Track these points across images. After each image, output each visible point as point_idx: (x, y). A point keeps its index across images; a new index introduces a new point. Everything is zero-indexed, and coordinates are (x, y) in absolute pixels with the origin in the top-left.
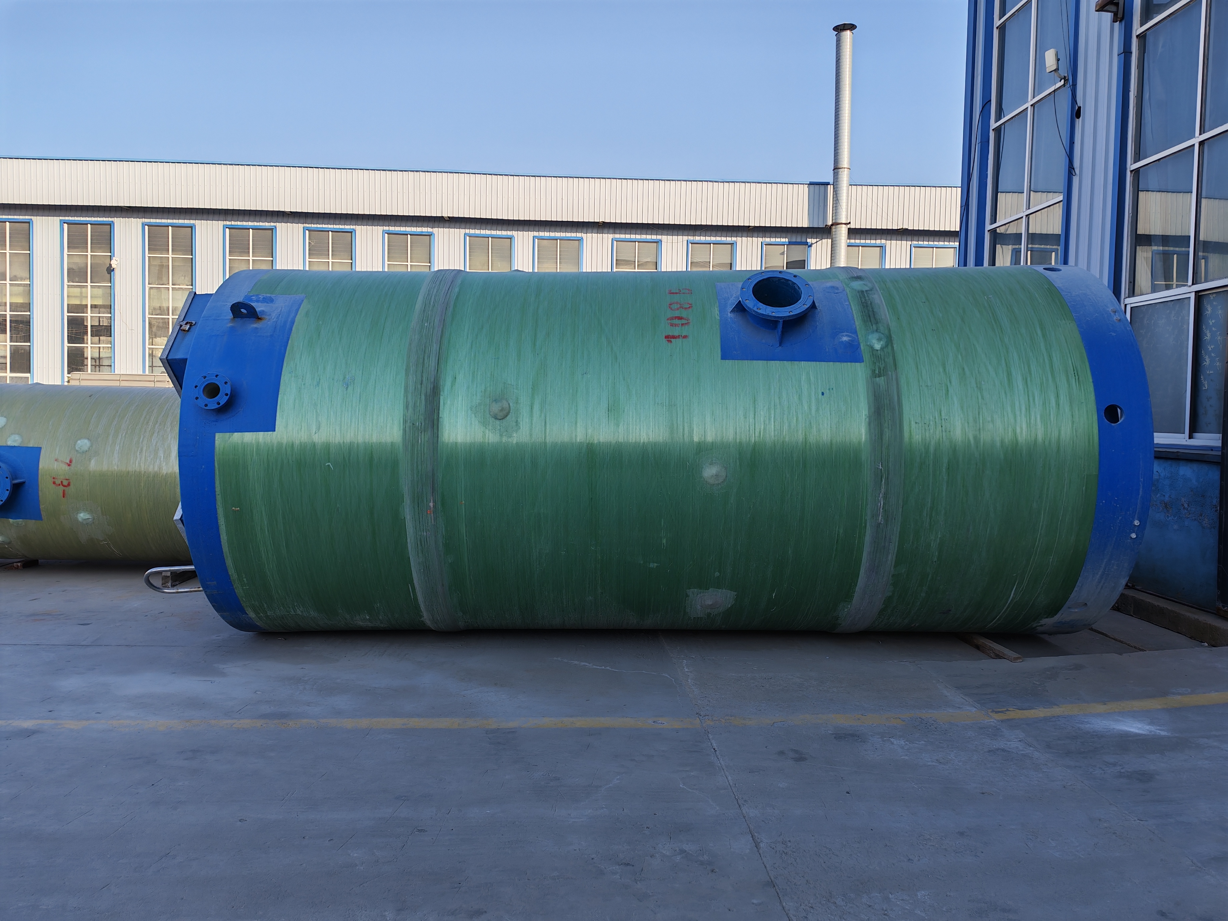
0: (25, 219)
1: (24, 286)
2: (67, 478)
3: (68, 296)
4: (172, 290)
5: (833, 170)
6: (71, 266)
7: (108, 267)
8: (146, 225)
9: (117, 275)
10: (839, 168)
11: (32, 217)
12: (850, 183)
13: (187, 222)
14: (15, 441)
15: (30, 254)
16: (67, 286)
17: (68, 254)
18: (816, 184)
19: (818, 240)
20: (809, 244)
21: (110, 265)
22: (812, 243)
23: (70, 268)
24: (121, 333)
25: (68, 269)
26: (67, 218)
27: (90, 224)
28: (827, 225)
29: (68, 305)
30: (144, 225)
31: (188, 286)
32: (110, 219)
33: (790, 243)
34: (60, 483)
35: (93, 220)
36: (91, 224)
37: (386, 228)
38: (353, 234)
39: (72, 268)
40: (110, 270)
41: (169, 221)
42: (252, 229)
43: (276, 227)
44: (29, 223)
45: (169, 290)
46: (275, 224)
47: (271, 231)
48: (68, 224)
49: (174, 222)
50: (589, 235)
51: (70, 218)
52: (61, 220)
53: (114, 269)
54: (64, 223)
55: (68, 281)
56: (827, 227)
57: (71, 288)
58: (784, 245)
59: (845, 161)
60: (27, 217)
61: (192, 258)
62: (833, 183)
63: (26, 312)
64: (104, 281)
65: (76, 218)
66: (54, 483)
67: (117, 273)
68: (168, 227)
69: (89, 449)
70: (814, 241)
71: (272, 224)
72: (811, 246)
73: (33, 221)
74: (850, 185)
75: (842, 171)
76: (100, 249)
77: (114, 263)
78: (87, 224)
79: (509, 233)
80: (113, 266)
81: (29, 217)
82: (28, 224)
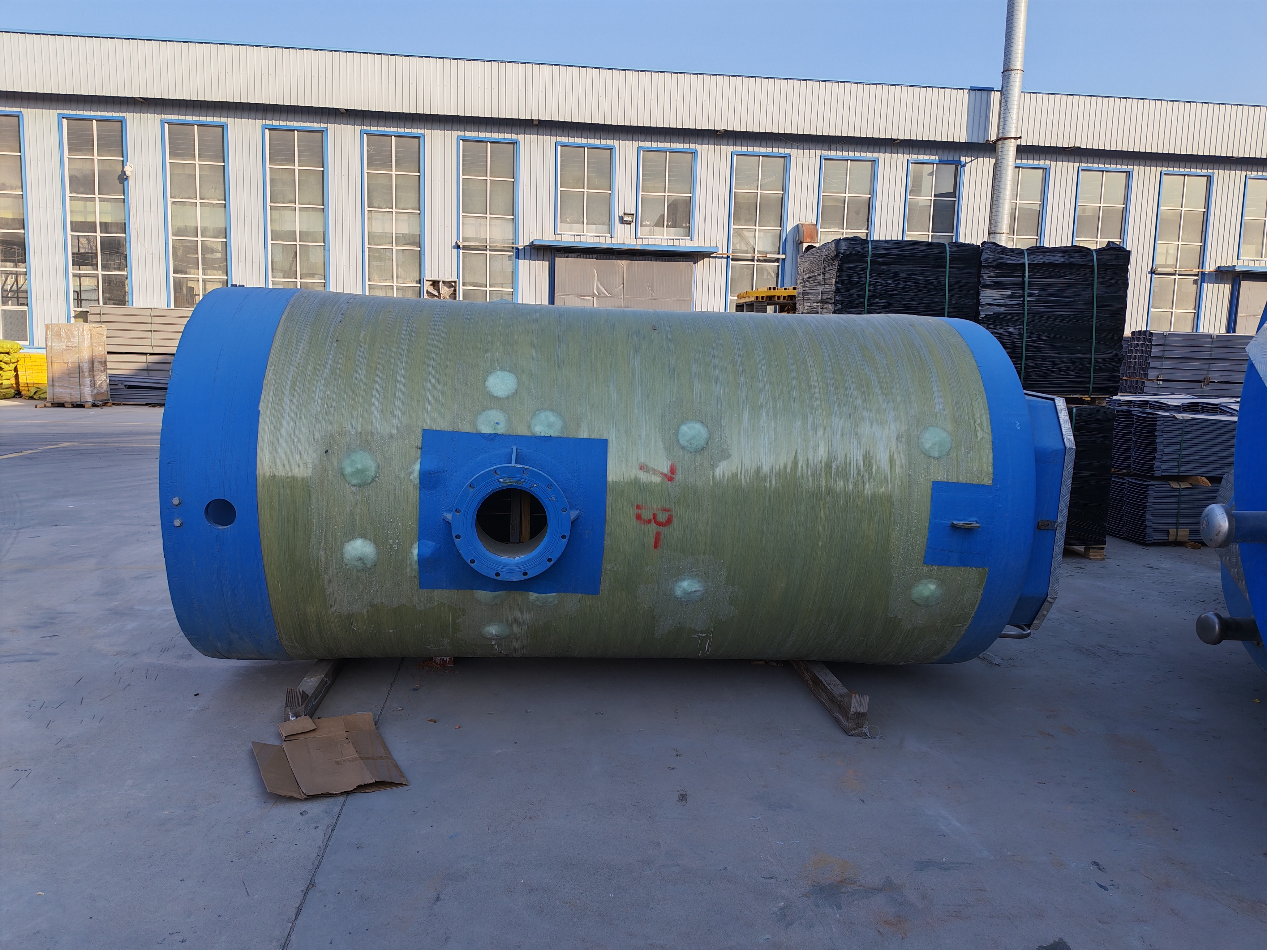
0: (13, 111)
1: (15, 198)
2: (667, 507)
3: (71, 212)
4: (200, 206)
5: (1002, 73)
6: (74, 173)
7: (119, 175)
8: (165, 123)
9: (131, 184)
10: (1012, 70)
11: (22, 109)
12: (1022, 89)
13: (217, 120)
14: (550, 426)
15: (20, 156)
16: (69, 198)
17: (69, 158)
18: (978, 90)
19: (973, 158)
20: (963, 163)
21: (124, 172)
22: (966, 162)
23: (72, 175)
24: (139, 258)
25: (69, 177)
26: (66, 112)
27: (95, 119)
28: (988, 140)
29: (72, 223)
30: (163, 122)
31: (219, 200)
32: (121, 115)
33: (941, 162)
34: (651, 517)
35: (99, 115)
36: (97, 120)
37: (462, 133)
38: (422, 139)
39: (75, 176)
40: (123, 178)
41: (195, 118)
42: (298, 131)
43: (327, 129)
44: (18, 116)
45: (196, 206)
46: (326, 125)
47: (321, 134)
48: (67, 119)
49: (201, 120)
50: (705, 147)
51: (71, 112)
52: (58, 114)
53: (127, 177)
54: (63, 118)
55: (71, 192)
56: (988, 142)
57: (75, 200)
58: (933, 164)
59: (1018, 62)
60: (15, 109)
61: (224, 166)
62: (1002, 88)
63: (20, 229)
64: (115, 193)
65: (78, 113)
66: (639, 517)
67: (131, 182)
68: (194, 126)
69: (707, 443)
70: (969, 159)
71: (323, 125)
72: (964, 166)
73: (23, 114)
74: (1022, 92)
75: (1014, 73)
76: (110, 152)
77: (128, 170)
78: (92, 120)
79: (610, 142)
80: (128, 173)
81: (18, 109)
82: (17, 118)
